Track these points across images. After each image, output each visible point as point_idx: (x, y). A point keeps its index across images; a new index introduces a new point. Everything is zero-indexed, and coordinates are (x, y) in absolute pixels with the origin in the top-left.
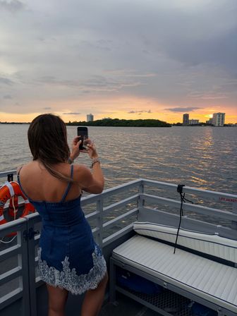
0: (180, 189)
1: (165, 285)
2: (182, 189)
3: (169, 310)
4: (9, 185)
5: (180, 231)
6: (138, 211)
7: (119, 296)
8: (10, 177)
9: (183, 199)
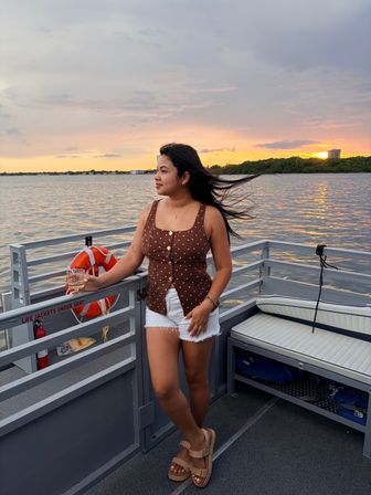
0: (320, 250)
1: (301, 366)
2: (322, 251)
3: (305, 398)
4: (88, 250)
5: (320, 304)
6: (262, 282)
7: (239, 387)
8: (89, 240)
9: (323, 263)
